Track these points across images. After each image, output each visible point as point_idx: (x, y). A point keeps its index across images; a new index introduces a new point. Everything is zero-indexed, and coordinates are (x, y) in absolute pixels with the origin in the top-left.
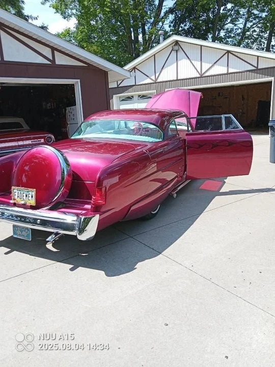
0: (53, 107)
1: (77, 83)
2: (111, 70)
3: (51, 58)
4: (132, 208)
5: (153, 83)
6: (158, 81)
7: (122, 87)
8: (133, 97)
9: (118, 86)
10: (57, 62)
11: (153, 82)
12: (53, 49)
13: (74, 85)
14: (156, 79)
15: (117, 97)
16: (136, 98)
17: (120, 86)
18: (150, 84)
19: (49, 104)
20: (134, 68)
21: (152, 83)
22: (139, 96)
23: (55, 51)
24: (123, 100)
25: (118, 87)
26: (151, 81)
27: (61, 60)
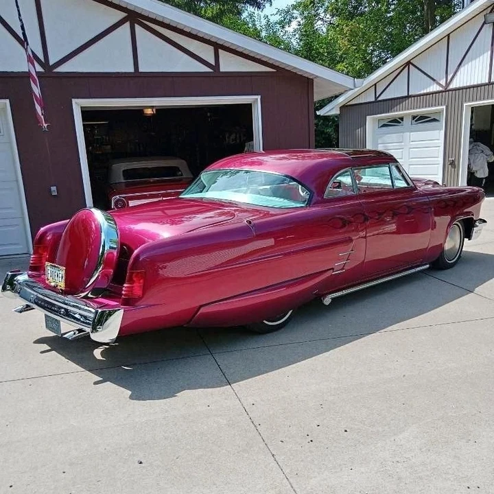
0: (238, 141)
1: (255, 101)
2: (317, 77)
3: (213, 62)
4: (202, 310)
5: (442, 92)
6: (451, 87)
7: (384, 100)
8: (402, 119)
9: (376, 98)
10: (223, 69)
11: (441, 89)
12: (218, 46)
13: (251, 104)
14: (448, 84)
15: (374, 119)
16: (407, 121)
17: (380, 99)
18: (436, 93)
19: (233, 136)
20: (409, 63)
21: (439, 92)
22: (414, 118)
23: (220, 51)
24: (384, 125)
25: (376, 101)
26: (439, 88)
27: (229, 64)
